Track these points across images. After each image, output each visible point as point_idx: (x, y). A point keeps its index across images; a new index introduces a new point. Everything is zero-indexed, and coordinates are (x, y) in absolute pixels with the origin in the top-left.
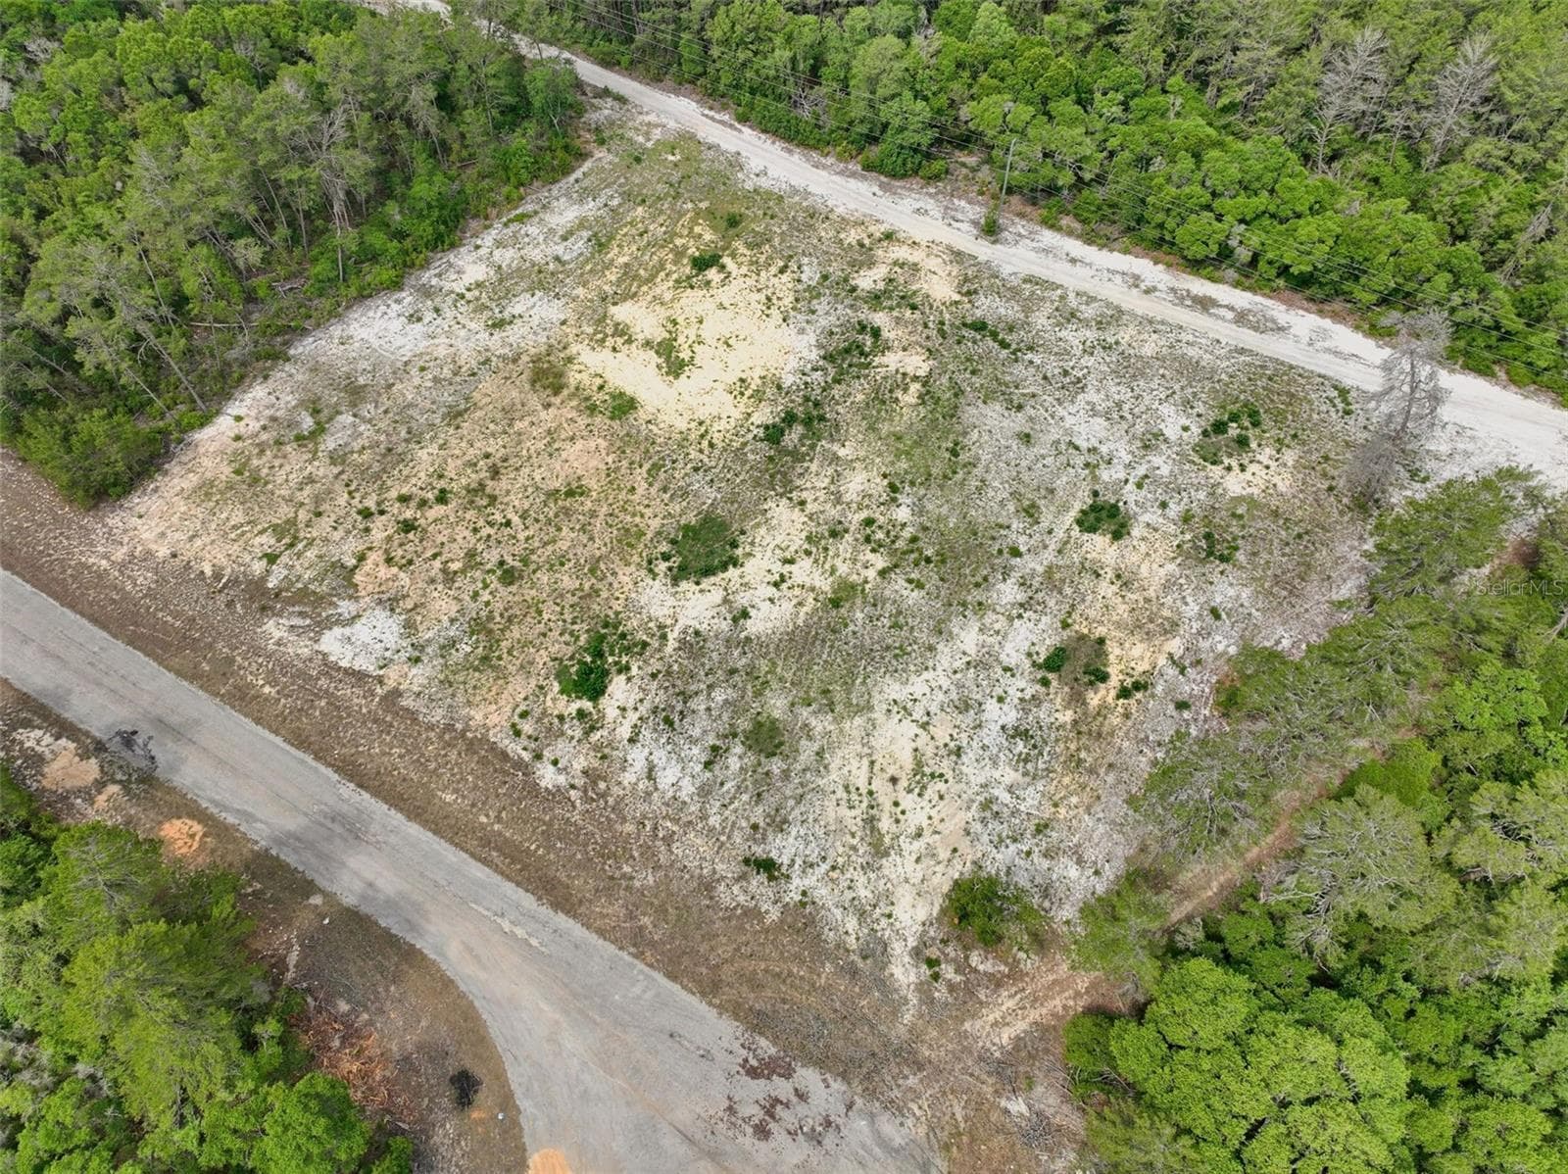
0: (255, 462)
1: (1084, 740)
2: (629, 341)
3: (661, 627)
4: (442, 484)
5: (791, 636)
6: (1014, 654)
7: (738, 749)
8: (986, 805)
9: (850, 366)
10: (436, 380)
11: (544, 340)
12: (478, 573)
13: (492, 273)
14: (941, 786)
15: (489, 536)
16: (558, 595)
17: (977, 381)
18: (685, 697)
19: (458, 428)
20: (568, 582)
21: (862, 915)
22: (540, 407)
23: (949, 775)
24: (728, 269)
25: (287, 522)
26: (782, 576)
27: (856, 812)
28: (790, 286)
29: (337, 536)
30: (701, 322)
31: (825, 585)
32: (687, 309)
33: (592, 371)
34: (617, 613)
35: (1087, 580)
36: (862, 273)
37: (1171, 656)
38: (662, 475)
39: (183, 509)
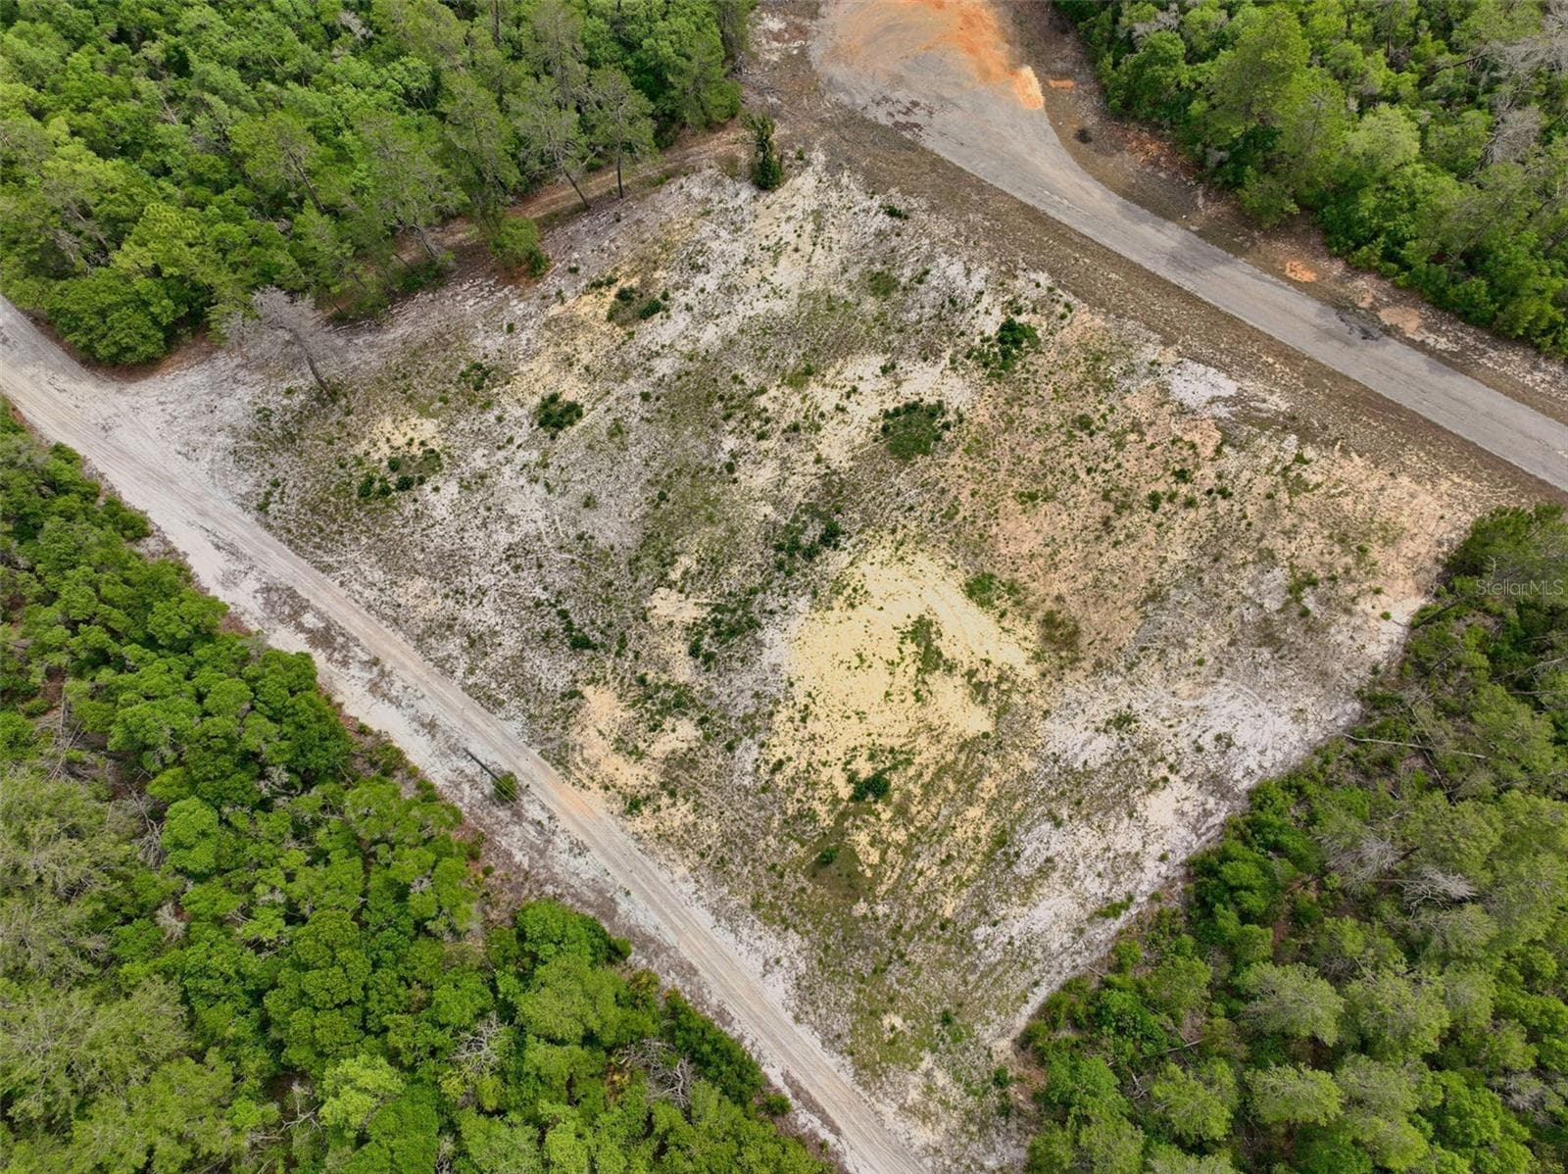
0: (1349, 560)
1: (654, 258)
2: (971, 674)
3: (955, 369)
4: (1158, 517)
5: (850, 351)
6: (680, 320)
7: (903, 280)
8: (736, 231)
9: (734, 611)
10: (1184, 647)
11: (1068, 691)
12: (1112, 429)
13: (1140, 807)
14: (765, 243)
15: (1105, 461)
16: (1040, 403)
17: (610, 575)
18: (938, 316)
19: (1151, 581)
20: (1032, 413)
21: (837, 184)
22: (1068, 599)
23: (757, 249)
24: (845, 776)
25: (1297, 494)
26: (848, 397)
27: (827, 235)
28: (775, 740)
29: (1246, 475)
30: (888, 694)
31: (814, 388)
32: (902, 717)
33: (1013, 639)
34: (990, 384)
35: (597, 366)
36: (685, 746)
37: (563, 302)
38: (944, 506)
39: (1402, 519)
